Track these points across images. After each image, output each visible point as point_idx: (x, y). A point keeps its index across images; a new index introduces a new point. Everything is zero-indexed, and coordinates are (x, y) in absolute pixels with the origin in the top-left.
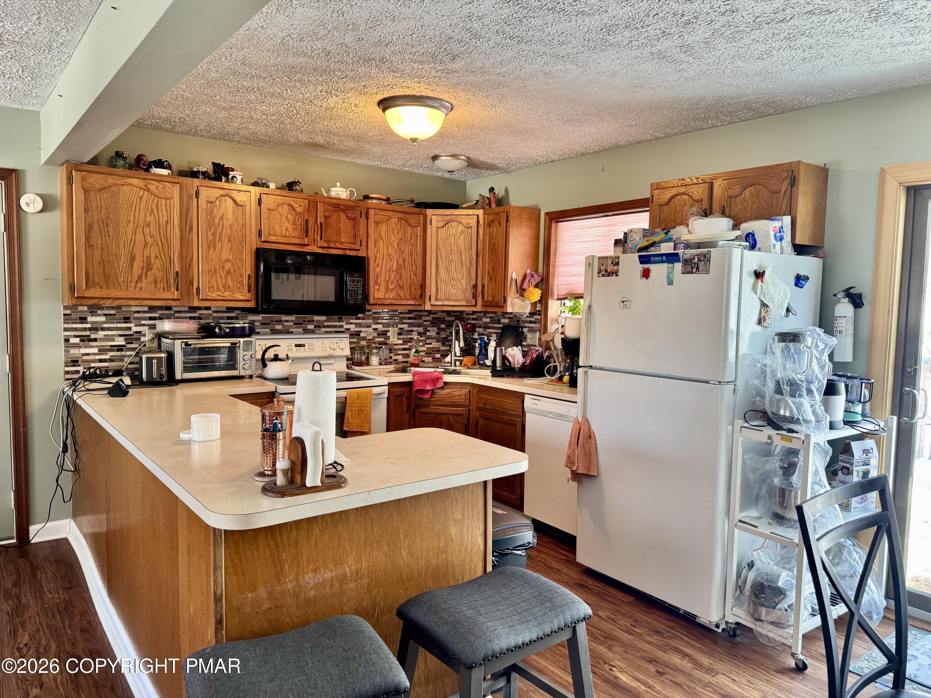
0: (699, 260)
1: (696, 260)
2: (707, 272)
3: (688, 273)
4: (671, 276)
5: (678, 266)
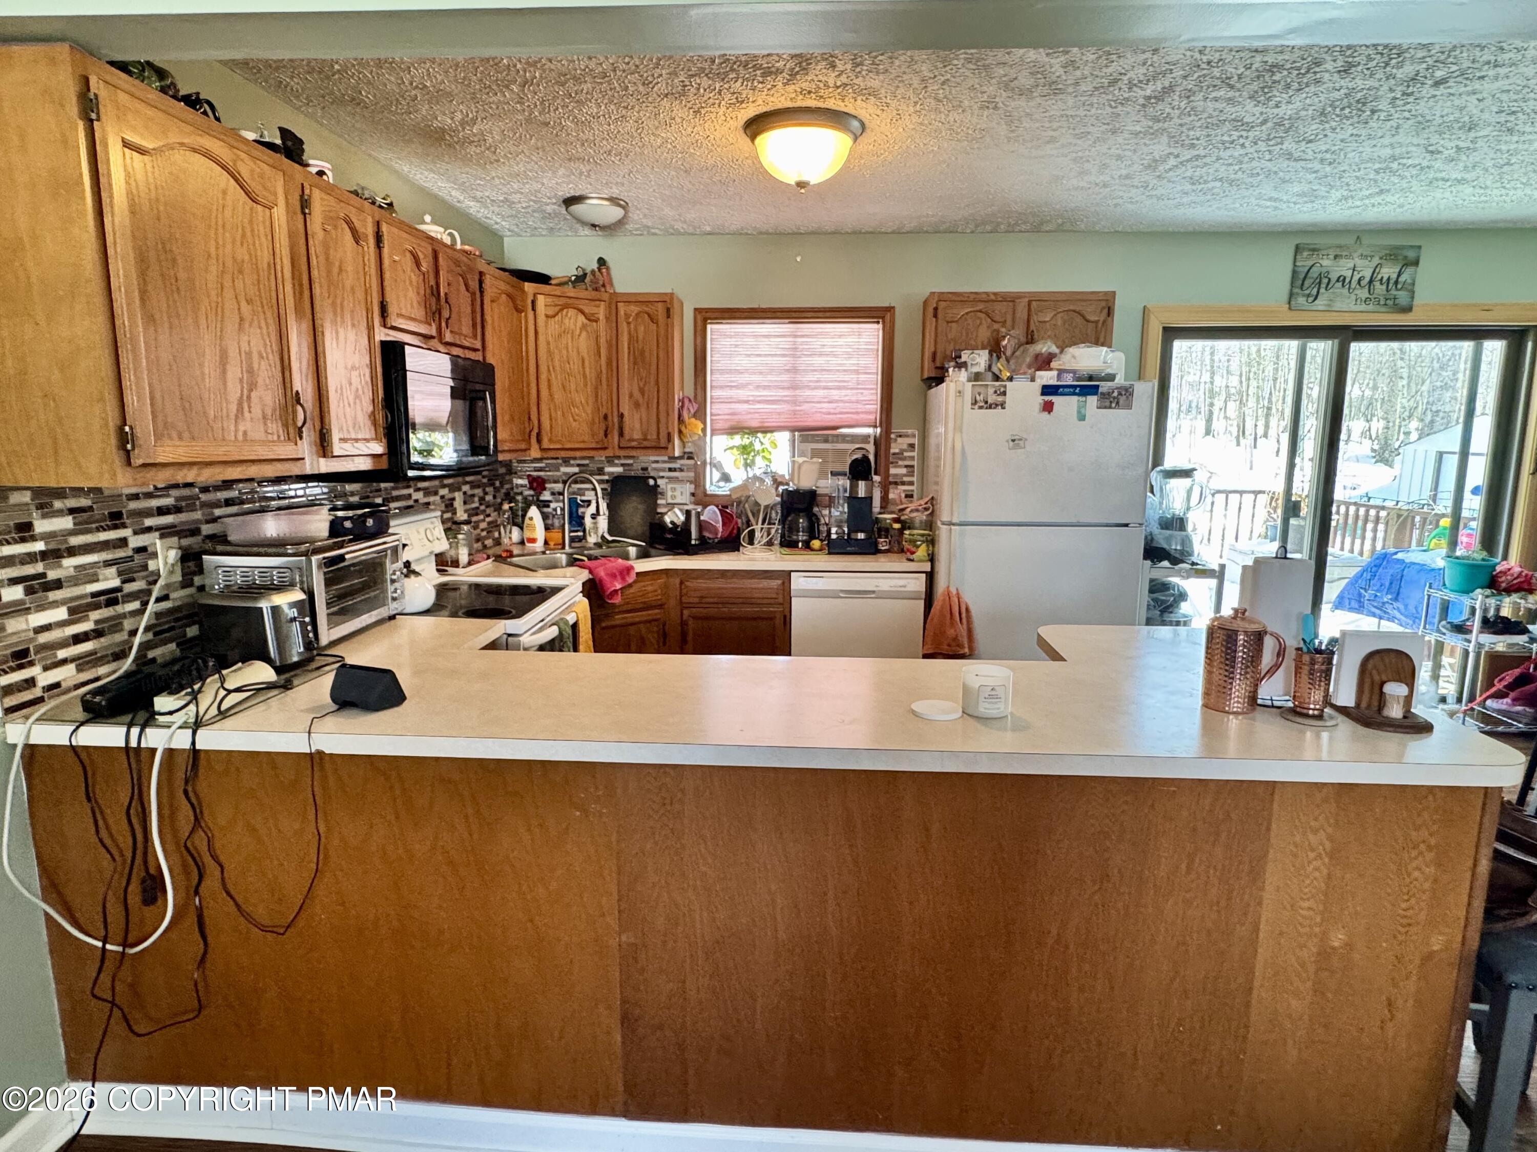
0: (1120, 394)
1: (1115, 394)
2: (1129, 407)
3: (1105, 408)
4: (1083, 411)
5: (1092, 400)
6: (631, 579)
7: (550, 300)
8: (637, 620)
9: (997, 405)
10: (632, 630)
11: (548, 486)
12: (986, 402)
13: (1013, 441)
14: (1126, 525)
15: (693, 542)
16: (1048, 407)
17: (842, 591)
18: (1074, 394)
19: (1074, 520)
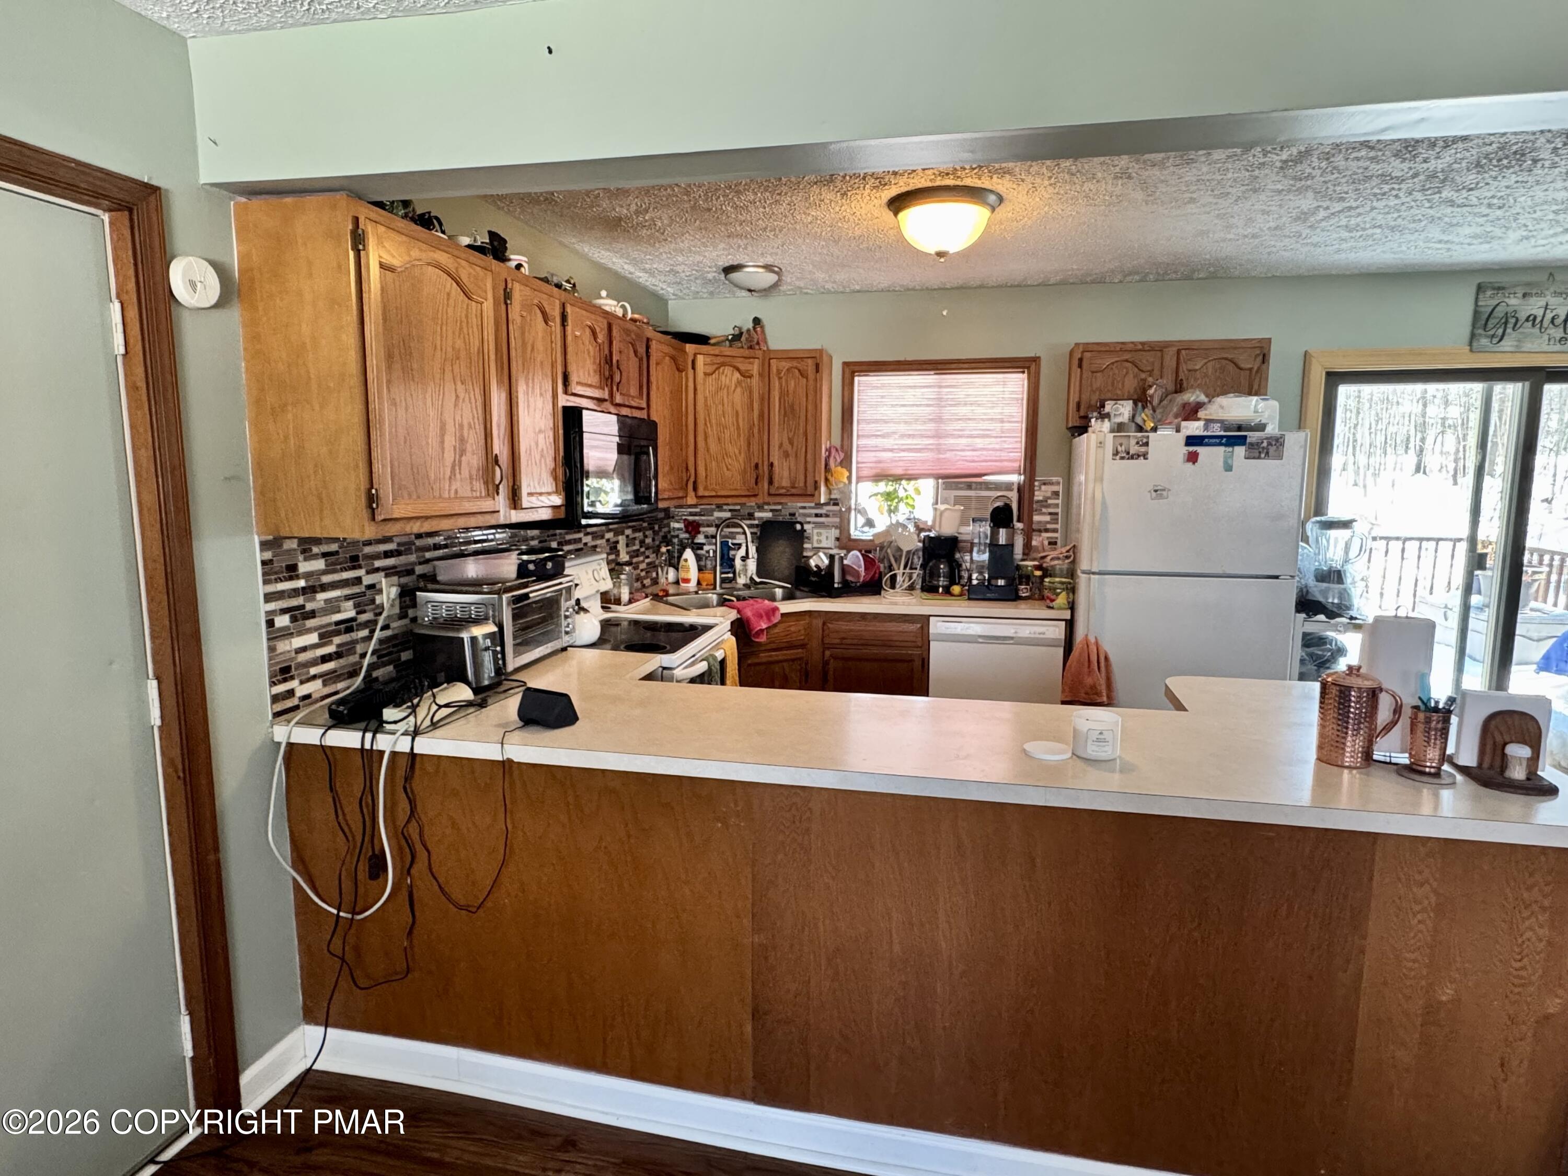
0: (1270, 444)
1: (1265, 444)
2: (1280, 457)
3: (1254, 458)
4: (1230, 462)
5: (1240, 451)
6: (777, 618)
7: (708, 360)
8: (780, 658)
9: (1139, 456)
10: (777, 668)
11: (702, 529)
12: (1128, 453)
13: (1156, 491)
14: (1277, 577)
15: (836, 585)
16: (1193, 458)
17: (980, 636)
18: (1220, 444)
19: (1220, 571)
